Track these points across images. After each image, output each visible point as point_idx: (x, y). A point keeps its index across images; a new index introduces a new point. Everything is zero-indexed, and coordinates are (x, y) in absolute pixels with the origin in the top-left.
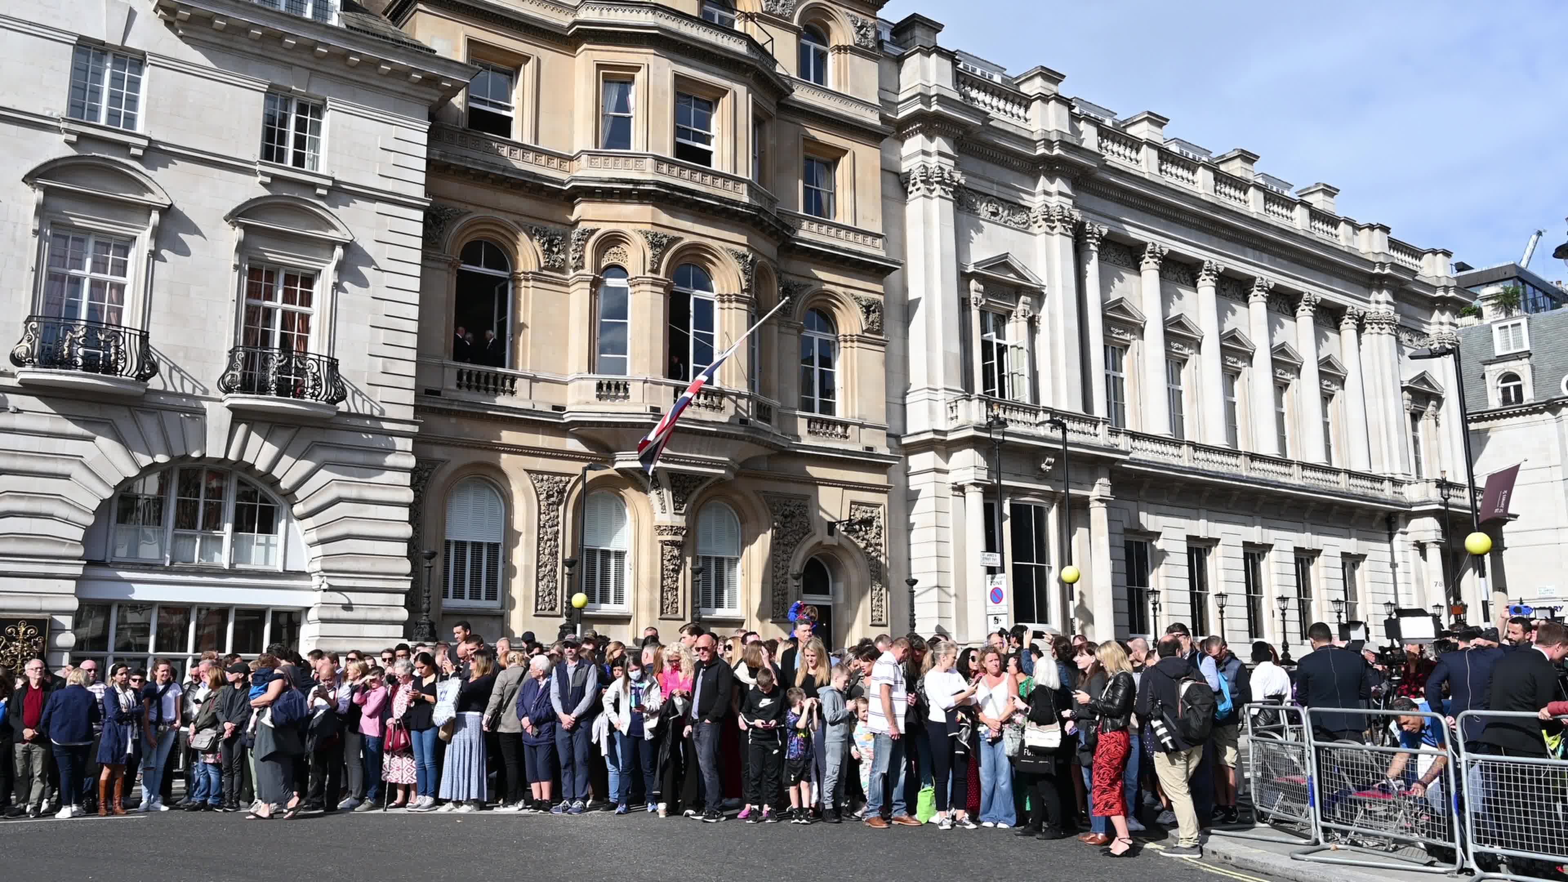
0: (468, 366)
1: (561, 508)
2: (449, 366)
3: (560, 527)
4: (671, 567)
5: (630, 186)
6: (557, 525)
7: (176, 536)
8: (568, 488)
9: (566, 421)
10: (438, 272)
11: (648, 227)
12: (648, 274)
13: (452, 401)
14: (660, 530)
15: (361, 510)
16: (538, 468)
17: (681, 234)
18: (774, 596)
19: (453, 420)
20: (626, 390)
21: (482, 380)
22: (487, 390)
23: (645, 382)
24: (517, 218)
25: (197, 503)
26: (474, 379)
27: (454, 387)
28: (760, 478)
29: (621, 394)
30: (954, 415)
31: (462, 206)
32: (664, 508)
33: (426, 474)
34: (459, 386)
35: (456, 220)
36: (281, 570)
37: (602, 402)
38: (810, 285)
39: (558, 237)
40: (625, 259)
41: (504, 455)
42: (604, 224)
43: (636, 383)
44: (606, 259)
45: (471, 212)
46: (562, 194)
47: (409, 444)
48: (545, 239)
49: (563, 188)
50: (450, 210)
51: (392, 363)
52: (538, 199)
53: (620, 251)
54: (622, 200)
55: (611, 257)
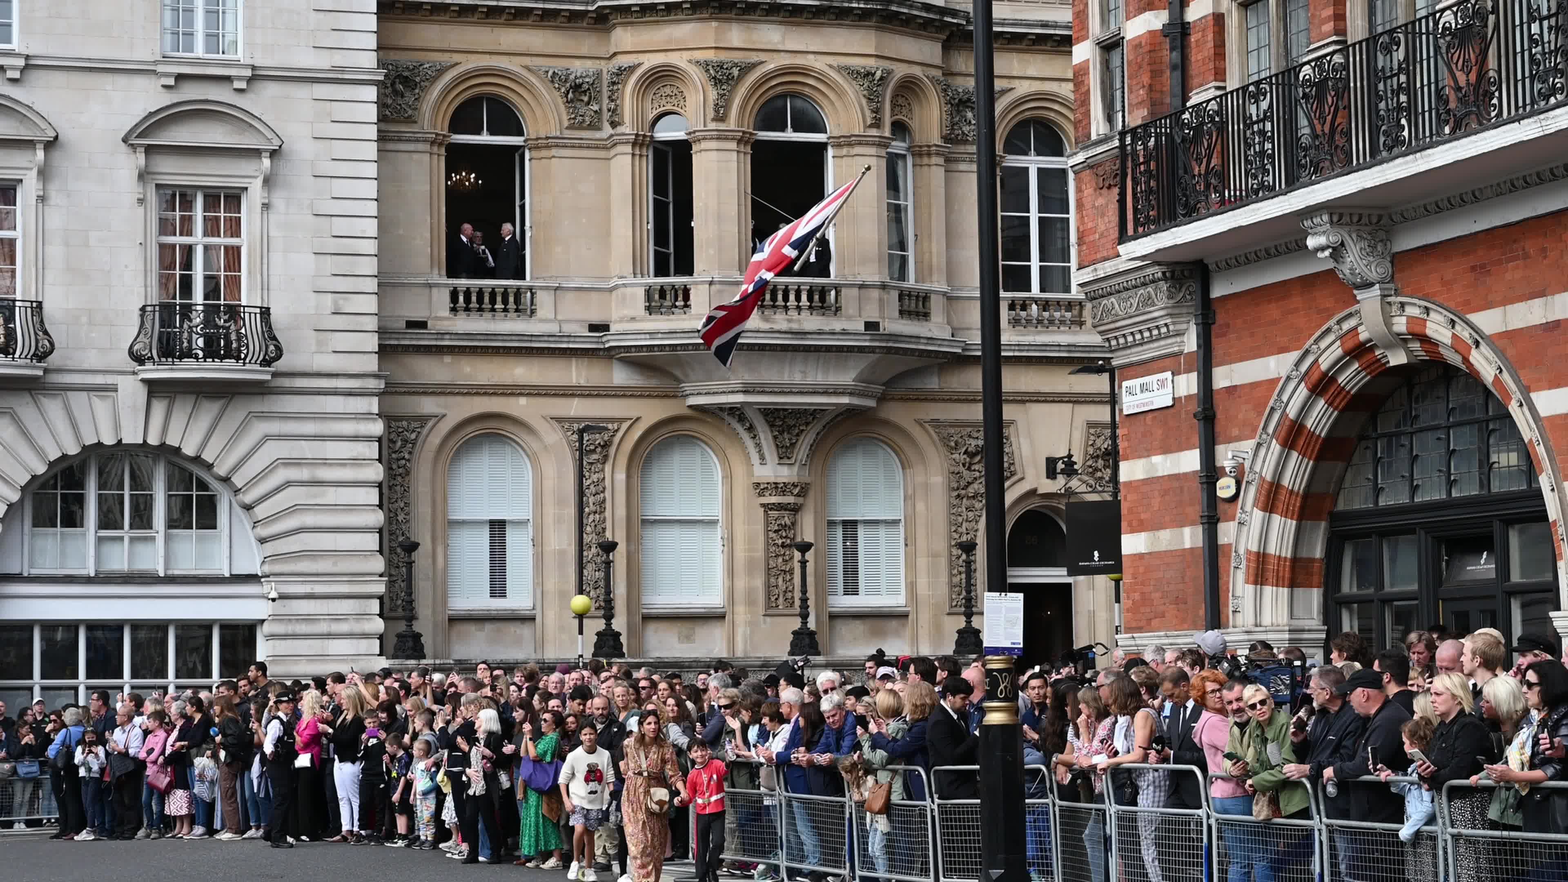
0: (463, 282)
1: (608, 468)
2: (441, 286)
3: (608, 494)
4: (780, 542)
6: (603, 492)
7: (100, 540)
8: (617, 440)
9: (610, 345)
10: (415, 156)
11: (710, 55)
12: (712, 126)
13: (441, 335)
14: (760, 489)
15: (315, 496)
16: (572, 413)
17: (763, 57)
18: (951, 575)
19: (448, 359)
20: (686, 297)
21: (487, 299)
22: (493, 312)
23: (711, 283)
24: (527, 61)
25: (122, 496)
26: (474, 298)
27: (446, 313)
28: (925, 399)
29: (680, 303)
31: (445, 58)
32: (762, 458)
33: (413, 436)
34: (454, 310)
35: (435, 79)
36: (227, 575)
37: (653, 317)
38: (1012, 89)
39: (587, 80)
40: (682, 103)
41: (523, 401)
42: (648, 55)
43: (700, 287)
44: (656, 105)
45: (457, 64)
46: (590, 15)
47: (370, 405)
48: (568, 85)
49: (590, 8)
50: (427, 66)
51: (345, 299)
52: (557, 28)
53: (675, 91)
54: (672, 17)
55: (663, 102)
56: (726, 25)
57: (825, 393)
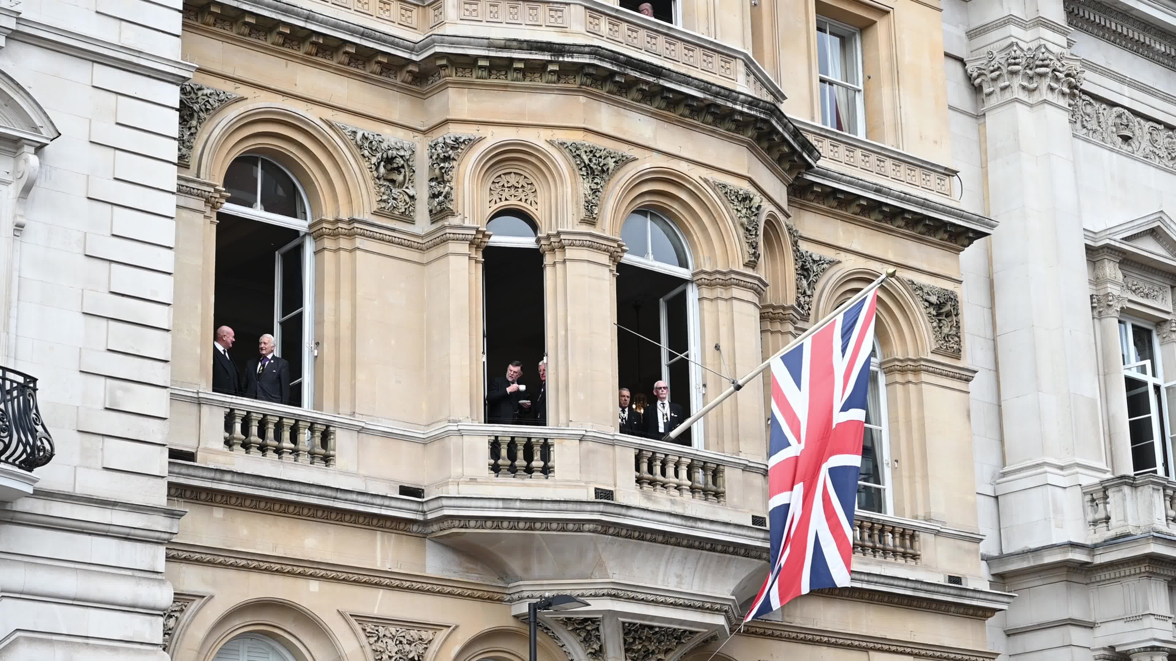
2: (210, 402)
5: (547, 57)
9: (429, 518)
11: (578, 137)
12: (583, 228)
13: (221, 473)
16: (376, 611)
17: (634, 152)
19: (218, 513)
20: (546, 456)
21: (270, 432)
22: (279, 451)
23: (585, 439)
26: (255, 429)
27: (220, 445)
28: (772, 636)
29: (538, 463)
30: (1101, 515)
31: (228, 87)
34: (228, 442)
35: (216, 113)
37: (501, 479)
38: (839, 262)
39: (402, 153)
40: (531, 198)
41: (314, 585)
42: (491, 129)
43: (566, 442)
44: (496, 197)
45: (242, 99)
46: (411, 68)
47: (155, 558)
48: (379, 155)
49: (414, 58)
50: (208, 92)
51: (126, 390)
52: (365, 78)
53: (522, 182)
54: (527, 83)
55: (506, 194)
56: (595, 104)
57: (701, 609)
